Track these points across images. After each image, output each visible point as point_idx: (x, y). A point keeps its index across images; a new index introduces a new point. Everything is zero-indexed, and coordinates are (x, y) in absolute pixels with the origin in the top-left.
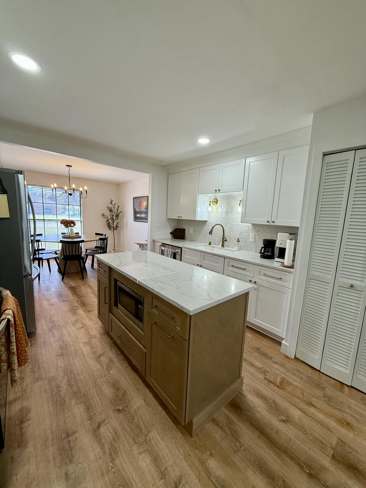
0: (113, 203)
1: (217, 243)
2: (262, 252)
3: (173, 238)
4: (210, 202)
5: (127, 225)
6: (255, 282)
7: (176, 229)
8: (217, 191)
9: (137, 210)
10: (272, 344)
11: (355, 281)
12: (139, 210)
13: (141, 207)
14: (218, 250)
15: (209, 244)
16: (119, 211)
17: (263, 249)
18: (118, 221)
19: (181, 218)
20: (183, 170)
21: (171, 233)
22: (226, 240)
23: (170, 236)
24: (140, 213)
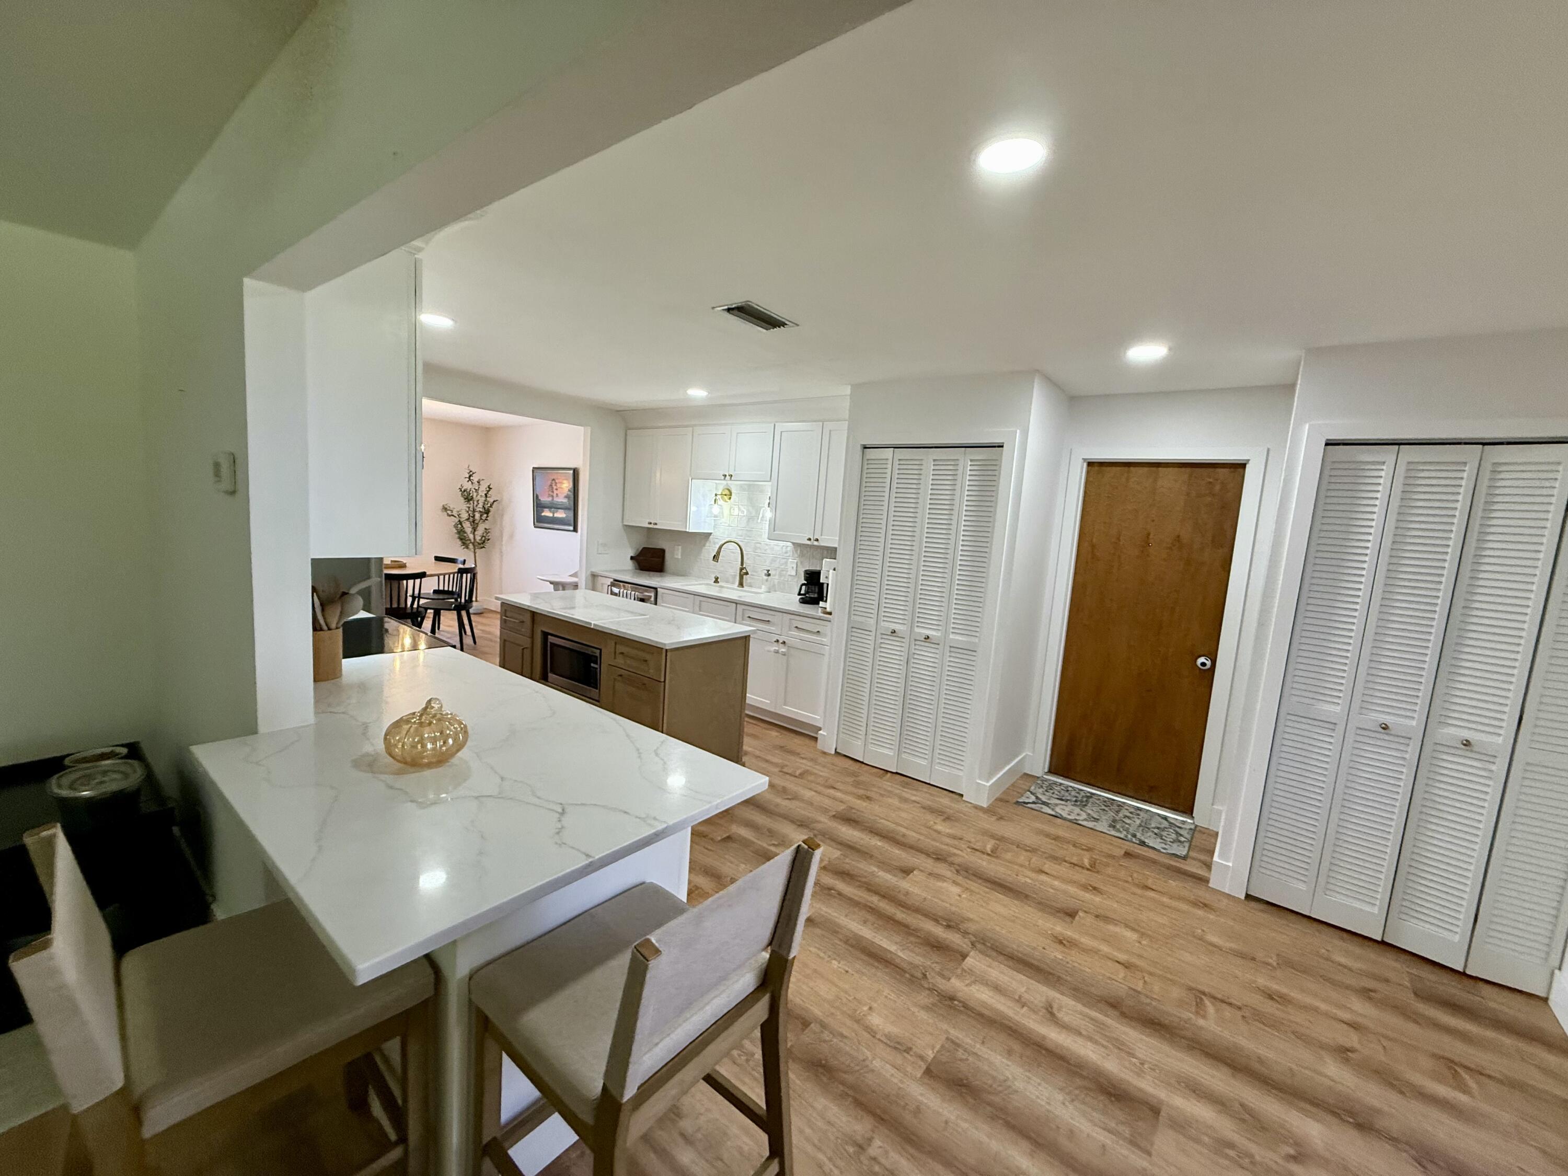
0: (475, 478)
1: (731, 580)
2: (803, 592)
3: (636, 569)
4: (716, 495)
5: (511, 536)
6: (784, 643)
7: (644, 548)
8: (728, 477)
9: (545, 499)
10: (807, 741)
11: (897, 625)
12: (550, 499)
13: (555, 491)
14: (732, 592)
15: (715, 582)
16: (491, 500)
17: (804, 587)
18: (486, 525)
19: (655, 527)
20: (660, 425)
21: (632, 558)
22: (747, 573)
23: (630, 565)
24: (553, 507)
